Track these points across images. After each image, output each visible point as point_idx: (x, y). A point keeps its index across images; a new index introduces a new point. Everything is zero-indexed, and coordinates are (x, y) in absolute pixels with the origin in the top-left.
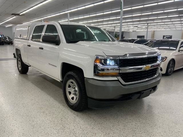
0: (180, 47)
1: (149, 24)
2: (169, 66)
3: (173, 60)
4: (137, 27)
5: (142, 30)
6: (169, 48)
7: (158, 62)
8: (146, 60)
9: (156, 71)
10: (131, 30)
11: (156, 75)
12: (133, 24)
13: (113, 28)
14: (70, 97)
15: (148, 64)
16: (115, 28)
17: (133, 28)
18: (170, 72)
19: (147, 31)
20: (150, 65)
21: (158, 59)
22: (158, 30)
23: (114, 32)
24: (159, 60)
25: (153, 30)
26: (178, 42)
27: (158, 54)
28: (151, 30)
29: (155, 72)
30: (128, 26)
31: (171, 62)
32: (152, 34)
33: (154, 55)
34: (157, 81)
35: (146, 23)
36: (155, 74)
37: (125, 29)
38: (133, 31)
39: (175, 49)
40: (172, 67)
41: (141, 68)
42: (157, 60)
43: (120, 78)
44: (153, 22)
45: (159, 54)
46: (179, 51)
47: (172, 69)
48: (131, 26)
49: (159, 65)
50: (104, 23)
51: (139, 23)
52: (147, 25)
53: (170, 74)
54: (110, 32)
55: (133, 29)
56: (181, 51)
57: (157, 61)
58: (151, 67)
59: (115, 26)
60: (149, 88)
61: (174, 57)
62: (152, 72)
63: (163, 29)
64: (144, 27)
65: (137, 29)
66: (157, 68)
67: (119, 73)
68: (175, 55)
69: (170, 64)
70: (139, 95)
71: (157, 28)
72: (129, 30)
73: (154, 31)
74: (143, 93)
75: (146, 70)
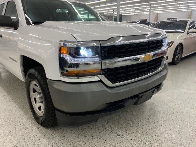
0: (189, 29)
1: (151, 6)
2: (177, 52)
3: (181, 45)
4: (138, 9)
5: (144, 13)
6: (175, 30)
7: (163, 48)
8: (146, 45)
9: (161, 61)
10: (132, 13)
11: (160, 68)
12: (134, 6)
13: (111, 12)
14: (36, 106)
15: (148, 52)
16: (114, 11)
17: (134, 11)
18: (177, 60)
19: (150, 14)
20: (151, 54)
21: (164, 44)
22: (162, 12)
23: (113, 16)
24: (165, 46)
25: (156, 12)
26: (187, 22)
27: (163, 36)
28: (154, 12)
29: (159, 64)
30: (129, 8)
31: (179, 48)
32: (155, 17)
33: (158, 38)
34: (162, 77)
35: (148, 4)
36: (159, 66)
37: (126, 12)
38: (135, 15)
39: (183, 31)
40: (179, 54)
41: (138, 59)
42: (162, 45)
43: (103, 78)
44: (156, 2)
45: (165, 36)
46: (188, 34)
47: (180, 56)
48: (131, 9)
49: (164, 52)
50: (100, 6)
51: (140, 4)
52: (149, 6)
53: (177, 62)
54: (109, 16)
55: (134, 13)
56: (190, 33)
57: (161, 47)
58: (154, 55)
59: (114, 9)
60: (151, 88)
61: (181, 41)
62: (155, 64)
63: (167, 11)
64: (146, 9)
65: (139, 12)
66: (162, 57)
67: (103, 70)
68: (183, 39)
69: (177, 51)
70: (135, 100)
71: (161, 10)
72: (130, 13)
73: (157, 14)
74: (142, 96)
75: (146, 61)
